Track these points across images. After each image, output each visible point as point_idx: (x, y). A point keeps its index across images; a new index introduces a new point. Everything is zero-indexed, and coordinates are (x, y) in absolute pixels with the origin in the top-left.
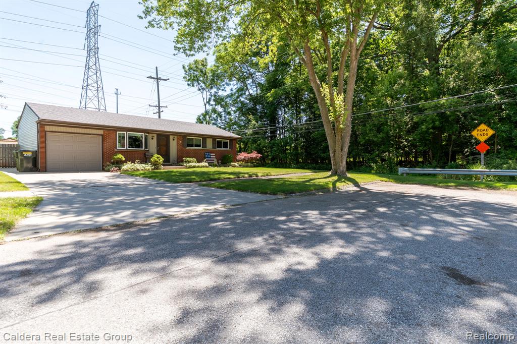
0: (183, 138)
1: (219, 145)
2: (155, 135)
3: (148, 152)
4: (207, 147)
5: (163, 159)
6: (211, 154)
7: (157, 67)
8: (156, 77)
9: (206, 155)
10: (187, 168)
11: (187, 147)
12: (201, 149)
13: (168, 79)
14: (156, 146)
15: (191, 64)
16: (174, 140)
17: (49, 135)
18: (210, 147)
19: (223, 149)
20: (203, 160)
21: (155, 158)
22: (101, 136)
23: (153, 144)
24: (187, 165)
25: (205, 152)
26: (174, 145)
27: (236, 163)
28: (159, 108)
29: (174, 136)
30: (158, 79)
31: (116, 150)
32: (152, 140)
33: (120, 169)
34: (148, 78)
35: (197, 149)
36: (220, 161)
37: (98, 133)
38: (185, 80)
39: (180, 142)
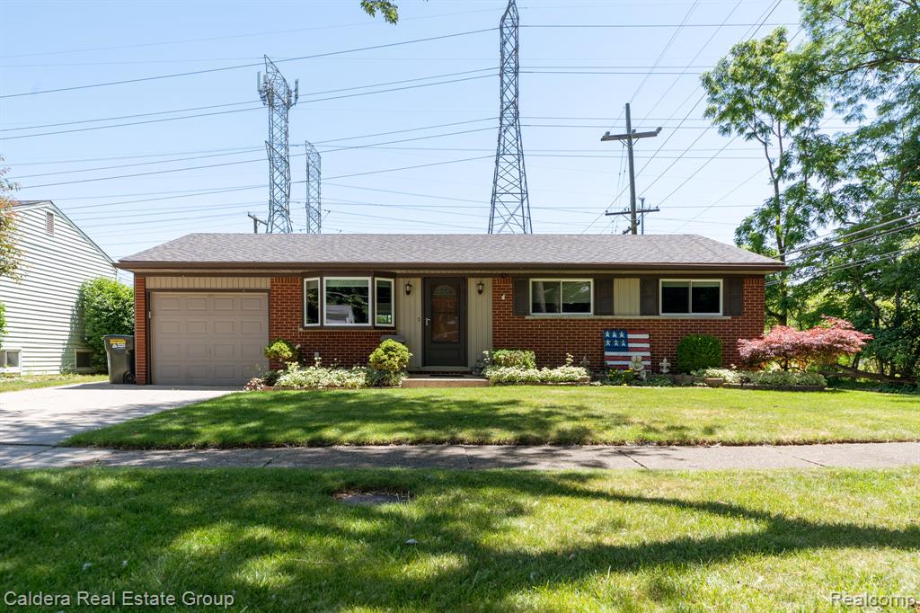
0: (515, 284)
1: (675, 300)
2: (417, 283)
3: (392, 332)
4: (616, 310)
5: (407, 355)
6: (630, 336)
7: (628, 105)
8: (624, 131)
9: (606, 339)
10: (487, 385)
11: (531, 314)
12: (589, 320)
13: (660, 129)
14: (419, 315)
15: (724, 64)
16: (480, 292)
17: (157, 297)
18: (627, 311)
19: (691, 315)
20: (570, 359)
21: (379, 351)
22: (266, 294)
23: (410, 308)
24: (491, 373)
25: (605, 330)
26: (480, 309)
27: (730, 368)
28: (634, 217)
29: (479, 279)
30: (630, 136)
31: (301, 330)
32: (408, 297)
33: (270, 381)
34: (604, 139)
35: (572, 318)
36: (665, 363)
37: (258, 286)
38: (710, 120)
39: (503, 298)
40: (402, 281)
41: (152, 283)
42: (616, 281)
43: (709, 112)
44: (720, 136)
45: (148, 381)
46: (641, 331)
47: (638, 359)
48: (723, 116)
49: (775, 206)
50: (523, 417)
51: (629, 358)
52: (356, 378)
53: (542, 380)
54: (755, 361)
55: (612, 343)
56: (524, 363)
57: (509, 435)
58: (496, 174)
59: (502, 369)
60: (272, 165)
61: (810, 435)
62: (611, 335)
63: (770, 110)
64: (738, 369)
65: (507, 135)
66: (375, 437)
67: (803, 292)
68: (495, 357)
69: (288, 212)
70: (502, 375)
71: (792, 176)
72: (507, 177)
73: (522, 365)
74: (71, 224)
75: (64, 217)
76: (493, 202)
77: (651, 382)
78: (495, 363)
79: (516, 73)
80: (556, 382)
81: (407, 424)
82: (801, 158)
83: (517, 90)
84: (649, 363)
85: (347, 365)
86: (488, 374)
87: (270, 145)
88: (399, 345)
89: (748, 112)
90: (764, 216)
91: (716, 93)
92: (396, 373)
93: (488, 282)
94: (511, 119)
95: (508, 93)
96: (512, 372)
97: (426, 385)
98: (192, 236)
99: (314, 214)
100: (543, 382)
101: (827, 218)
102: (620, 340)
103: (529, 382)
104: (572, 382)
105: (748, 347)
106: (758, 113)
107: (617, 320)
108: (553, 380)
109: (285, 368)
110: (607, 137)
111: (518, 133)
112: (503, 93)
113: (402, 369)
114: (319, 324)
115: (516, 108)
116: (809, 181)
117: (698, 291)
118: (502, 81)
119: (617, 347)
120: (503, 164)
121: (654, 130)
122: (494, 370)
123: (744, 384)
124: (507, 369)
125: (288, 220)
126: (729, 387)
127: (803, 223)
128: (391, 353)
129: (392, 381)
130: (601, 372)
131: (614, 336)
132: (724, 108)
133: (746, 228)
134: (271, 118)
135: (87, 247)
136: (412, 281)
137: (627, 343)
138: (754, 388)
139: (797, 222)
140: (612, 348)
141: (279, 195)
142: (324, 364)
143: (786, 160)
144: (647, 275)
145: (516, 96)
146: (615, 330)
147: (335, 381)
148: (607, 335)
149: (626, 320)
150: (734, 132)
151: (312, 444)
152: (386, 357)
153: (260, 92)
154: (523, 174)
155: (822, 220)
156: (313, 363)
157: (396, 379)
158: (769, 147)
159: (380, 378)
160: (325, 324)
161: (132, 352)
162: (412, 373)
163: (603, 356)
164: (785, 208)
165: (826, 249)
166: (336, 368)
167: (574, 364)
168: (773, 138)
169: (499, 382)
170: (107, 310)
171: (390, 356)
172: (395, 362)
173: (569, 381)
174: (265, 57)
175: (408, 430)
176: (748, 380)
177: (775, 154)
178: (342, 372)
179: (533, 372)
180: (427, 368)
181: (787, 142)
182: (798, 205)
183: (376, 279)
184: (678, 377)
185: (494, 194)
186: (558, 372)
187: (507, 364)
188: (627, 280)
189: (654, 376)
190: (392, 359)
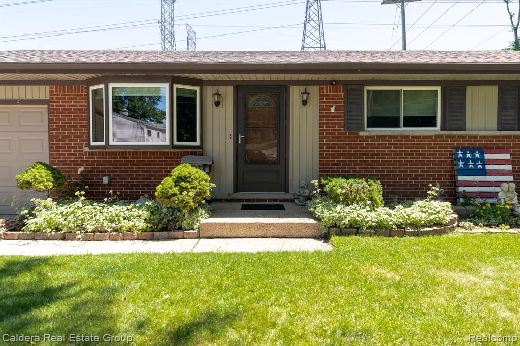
0: (347, 93)
3: (197, 152)
4: (468, 124)
5: (208, 186)
6: (487, 156)
9: (459, 159)
11: (366, 129)
12: (436, 137)
14: (231, 130)
16: (305, 103)
21: (168, 181)
22: (46, 106)
23: (219, 122)
24: (323, 212)
25: (457, 149)
26: (304, 123)
29: (304, 87)
31: (86, 149)
32: (217, 109)
35: (416, 134)
37: (35, 97)
39: (332, 110)
40: (210, 90)
46: (501, 150)
53: (398, 226)
55: (466, 164)
56: (371, 199)
58: (304, 34)
59: (339, 208)
62: (464, 154)
65: (312, 8)
68: (327, 189)
70: (341, 218)
72: (311, 36)
73: (367, 202)
78: (328, 197)
86: (318, 212)
93: (314, 90)
96: (354, 212)
102: (475, 161)
103: (381, 229)
107: (470, 137)
111: (319, 7)
113: (201, 206)
114: (103, 143)
119: (471, 169)
120: (308, 28)
122: (327, 207)
124: (347, 209)
128: (183, 184)
129: (185, 223)
131: (468, 156)
136: (222, 89)
137: (484, 165)
140: (466, 171)
144: (508, 81)
146: (468, 148)
147: (106, 224)
148: (460, 155)
149: (481, 137)
152: (176, 190)
157: (190, 221)
159: (170, 217)
160: (111, 143)
163: (455, 181)
171: (182, 189)
172: (189, 197)
173: (435, 225)
178: (115, 209)
179: (384, 213)
180: (240, 195)
183: (176, 86)
187: (347, 199)
188: (482, 88)
190: (185, 193)
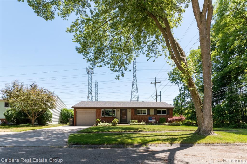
0: (135, 110)
1: (159, 112)
2: (119, 110)
3: (116, 117)
4: (150, 114)
5: (118, 121)
6: (152, 118)
7: (155, 78)
8: (155, 82)
10: (130, 125)
11: (137, 114)
12: (146, 115)
13: (161, 82)
14: (120, 115)
15: (171, 72)
16: (129, 111)
17: (77, 112)
18: (152, 114)
19: (162, 115)
20: (143, 121)
21: (114, 120)
22: (95, 112)
23: (118, 114)
24: (131, 123)
26: (129, 114)
27: (167, 123)
28: (156, 97)
29: (129, 109)
30: (156, 83)
31: (101, 117)
32: (118, 112)
33: (97, 125)
34: (151, 83)
35: (144, 115)
36: (158, 122)
37: (94, 110)
38: (169, 81)
39: (133, 112)
40: (117, 110)
41: (77, 110)
42: (150, 110)
43: (169, 79)
44: (171, 83)
45: (76, 125)
46: (154, 117)
47: (153, 121)
48: (171, 80)
49: (180, 95)
50: (135, 129)
51: (152, 121)
52: (110, 125)
54: (170, 122)
57: (133, 131)
58: (132, 88)
60: (89, 85)
61: (169, 130)
63: (179, 79)
64: (168, 123)
65: (134, 81)
66: (116, 131)
67: (185, 110)
69: (92, 94)
71: (182, 91)
72: (134, 89)
73: (136, 122)
74: (60, 99)
75: (59, 98)
76: (132, 93)
77: (155, 125)
78: (132, 122)
79: (136, 71)
80: (141, 125)
81: (120, 130)
82: (184, 88)
83: (136, 73)
84: (155, 122)
85: (109, 123)
87: (88, 81)
88: (117, 119)
89: (175, 80)
90: (178, 97)
91: (170, 76)
92: (116, 124)
94: (135, 79)
95: (134, 74)
96: (134, 123)
97: (121, 125)
98: (81, 102)
99: (97, 94)
100: (139, 125)
101: (188, 98)
103: (137, 125)
104: (143, 125)
105: (169, 119)
106: (177, 80)
108: (140, 124)
109: (99, 123)
110: (152, 83)
111: (136, 81)
112: (133, 74)
113: (117, 123)
114: (104, 116)
115: (136, 77)
116: (185, 91)
117: (163, 111)
118: (133, 72)
120: (133, 86)
121: (160, 82)
123: (169, 125)
125: (92, 95)
126: (166, 125)
127: (184, 99)
129: (116, 125)
130: (148, 123)
132: (171, 79)
133: (175, 99)
134: (89, 76)
135: (62, 103)
138: (170, 125)
139: (183, 98)
140: (150, 120)
141: (90, 90)
142: (105, 122)
143: (181, 88)
144: (155, 109)
145: (136, 74)
146: (150, 117)
150: (173, 83)
151: (109, 132)
153: (87, 71)
154: (137, 88)
155: (187, 98)
156: (103, 122)
158: (179, 85)
159: (114, 124)
161: (73, 121)
162: (119, 124)
163: (148, 121)
164: (182, 96)
165: (188, 103)
166: (107, 123)
167: (144, 122)
168: (180, 84)
169: (132, 125)
170: (66, 114)
171: (116, 121)
172: (116, 122)
174: (88, 65)
175: (121, 130)
176: (169, 124)
177: (180, 87)
178: (108, 124)
179: (137, 123)
180: (121, 123)
181: (182, 85)
182: (183, 96)
183: (113, 109)
184: (159, 124)
185: (132, 92)
186: (141, 123)
187: (133, 122)
188: (152, 109)
189: (156, 124)
